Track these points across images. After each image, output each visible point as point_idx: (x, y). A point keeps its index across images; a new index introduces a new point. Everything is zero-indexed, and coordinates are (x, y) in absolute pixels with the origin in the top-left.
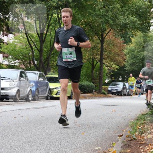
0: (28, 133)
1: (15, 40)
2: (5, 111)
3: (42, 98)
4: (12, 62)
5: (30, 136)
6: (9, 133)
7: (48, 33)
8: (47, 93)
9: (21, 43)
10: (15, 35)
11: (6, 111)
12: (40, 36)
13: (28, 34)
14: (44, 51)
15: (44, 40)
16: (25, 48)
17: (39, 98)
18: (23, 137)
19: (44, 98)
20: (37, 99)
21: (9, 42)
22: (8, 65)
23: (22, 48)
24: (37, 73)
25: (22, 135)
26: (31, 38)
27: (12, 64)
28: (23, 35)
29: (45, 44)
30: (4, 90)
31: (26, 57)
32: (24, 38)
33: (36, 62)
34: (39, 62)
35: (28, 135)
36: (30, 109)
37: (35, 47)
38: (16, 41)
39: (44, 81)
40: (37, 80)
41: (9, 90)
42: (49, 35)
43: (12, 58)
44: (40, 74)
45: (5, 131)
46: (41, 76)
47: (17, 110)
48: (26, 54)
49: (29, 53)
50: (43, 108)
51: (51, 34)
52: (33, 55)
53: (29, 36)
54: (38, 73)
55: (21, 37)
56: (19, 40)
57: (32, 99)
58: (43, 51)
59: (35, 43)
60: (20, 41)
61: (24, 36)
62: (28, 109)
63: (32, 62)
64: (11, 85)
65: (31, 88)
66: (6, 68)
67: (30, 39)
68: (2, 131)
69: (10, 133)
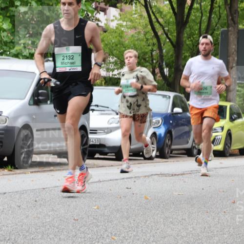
0: (149, 231)
1: (121, 22)
2: (97, 180)
3: (180, 152)
4: (116, 72)
5: (152, 239)
6: (106, 231)
7: (196, 6)
8: (191, 141)
9: (135, 28)
10: (121, 10)
11: (100, 181)
12: (176, 11)
13: (151, 8)
14: (185, 47)
15: (187, 22)
16: (142, 40)
17: (174, 152)
18: (138, 240)
19: (184, 152)
20: (168, 156)
21: (109, 26)
22: (105, 78)
23: (137, 40)
24: (170, 97)
25: (134, 236)
26: (158, 15)
27: (116, 75)
28: (139, 11)
29: (187, 30)
30: (96, 133)
31: (145, 59)
32: (141, 16)
33: (166, 71)
34: (173, 69)
35: (148, 235)
36: (153, 177)
37: (165, 36)
38: (125, 23)
39: (183, 115)
40: (169, 111)
41: (107, 133)
42: (197, 9)
43: (115, 63)
44: (175, 97)
45: (97, 226)
46: (179, 102)
47: (123, 179)
48: (145, 53)
49: (152, 51)
50: (182, 174)
51: (201, 8)
52: (161, 56)
53: (153, 12)
54: (172, 94)
55: (135, 14)
56: (131, 21)
57: (158, 154)
58: (183, 45)
59: (166, 29)
60: (133, 23)
61: (141, 11)
62: (148, 176)
63: (157, 70)
64: (111, 123)
65: (155, 130)
66: (101, 85)
67: (156, 17)
68: (91, 225)
69: (109, 231)
